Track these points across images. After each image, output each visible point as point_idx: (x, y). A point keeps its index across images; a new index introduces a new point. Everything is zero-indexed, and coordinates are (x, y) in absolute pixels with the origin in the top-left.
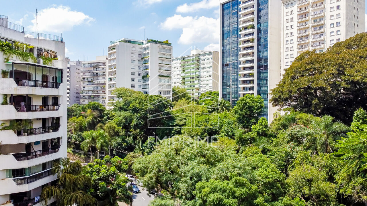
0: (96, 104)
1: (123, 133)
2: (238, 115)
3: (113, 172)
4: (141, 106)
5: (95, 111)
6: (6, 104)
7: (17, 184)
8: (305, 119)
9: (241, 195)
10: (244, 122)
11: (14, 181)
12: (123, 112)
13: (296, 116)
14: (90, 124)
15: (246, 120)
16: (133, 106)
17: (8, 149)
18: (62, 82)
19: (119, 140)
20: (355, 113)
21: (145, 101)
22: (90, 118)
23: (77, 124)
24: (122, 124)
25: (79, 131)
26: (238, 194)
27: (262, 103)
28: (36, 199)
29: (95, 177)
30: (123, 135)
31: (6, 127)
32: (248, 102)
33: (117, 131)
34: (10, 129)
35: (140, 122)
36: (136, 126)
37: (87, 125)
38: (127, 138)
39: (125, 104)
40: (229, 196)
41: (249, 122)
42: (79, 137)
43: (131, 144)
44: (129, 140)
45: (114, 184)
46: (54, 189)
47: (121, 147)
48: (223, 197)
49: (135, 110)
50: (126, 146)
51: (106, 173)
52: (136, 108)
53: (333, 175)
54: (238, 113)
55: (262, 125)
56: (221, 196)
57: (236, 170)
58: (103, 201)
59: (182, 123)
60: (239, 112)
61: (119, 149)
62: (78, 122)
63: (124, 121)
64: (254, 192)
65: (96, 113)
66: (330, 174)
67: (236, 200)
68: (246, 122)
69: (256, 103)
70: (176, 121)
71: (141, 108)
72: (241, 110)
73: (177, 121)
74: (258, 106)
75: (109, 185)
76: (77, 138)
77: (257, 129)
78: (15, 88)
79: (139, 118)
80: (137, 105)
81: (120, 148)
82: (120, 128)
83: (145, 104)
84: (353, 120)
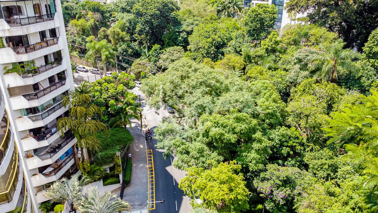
0: (96, 5)
1: (127, 38)
2: (248, 28)
3: (121, 91)
4: (145, 10)
5: (96, 13)
6: (3, 48)
7: (33, 121)
8: (318, 36)
9: (241, 130)
10: (253, 35)
11: (29, 118)
12: (126, 14)
13: (310, 32)
14: (92, 27)
15: (256, 33)
16: (136, 9)
17: (17, 91)
18: (56, 12)
19: (124, 46)
20: (373, 33)
21: (148, 4)
22: (91, 22)
23: (79, 28)
24: (126, 28)
25: (82, 34)
26: (237, 130)
27: (275, 14)
28: (53, 131)
29: (105, 96)
30: (128, 41)
31: (9, 70)
32: (259, 14)
33: (121, 36)
34: (14, 72)
35: (145, 28)
36: (141, 32)
37: (90, 28)
38: (133, 44)
39: (128, 4)
40: (229, 131)
41: (259, 36)
42: (83, 41)
43: (137, 51)
44: (135, 45)
45: (123, 102)
46: (67, 121)
47: (127, 53)
48: (224, 132)
49: (138, 14)
50: (132, 52)
51: (115, 92)
52: (139, 11)
53: (333, 104)
54: (248, 24)
55: (271, 41)
56: (222, 131)
57: (238, 105)
58: (115, 118)
59: (189, 29)
60: (250, 24)
61: (125, 56)
62: (80, 26)
63: (128, 25)
64: (253, 126)
65: (98, 16)
66: (329, 103)
67: (235, 136)
68: (256, 35)
69: (269, 14)
70: (182, 26)
71: (145, 12)
72: (252, 22)
73: (184, 27)
74: (271, 18)
75: (119, 103)
76: (81, 42)
77: (267, 46)
78: (8, 30)
79: (143, 23)
80: (141, 8)
81: (125, 54)
82: (124, 33)
83: (150, 7)
84: (368, 41)
